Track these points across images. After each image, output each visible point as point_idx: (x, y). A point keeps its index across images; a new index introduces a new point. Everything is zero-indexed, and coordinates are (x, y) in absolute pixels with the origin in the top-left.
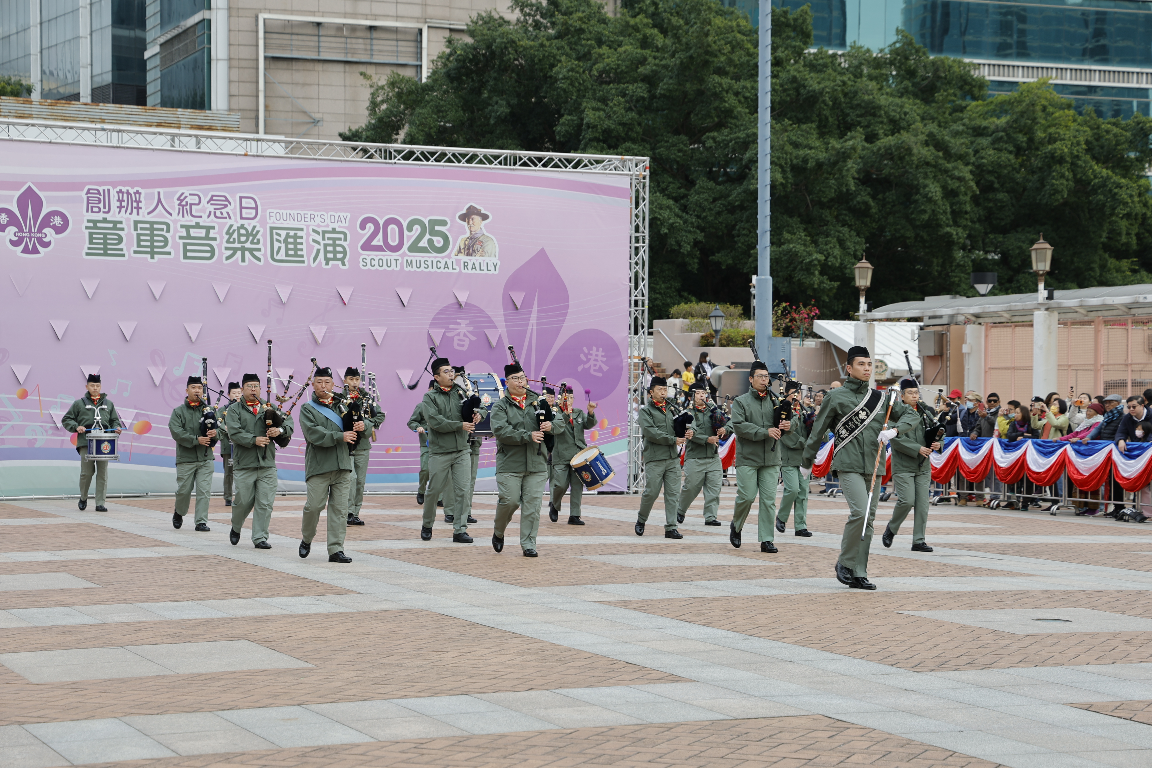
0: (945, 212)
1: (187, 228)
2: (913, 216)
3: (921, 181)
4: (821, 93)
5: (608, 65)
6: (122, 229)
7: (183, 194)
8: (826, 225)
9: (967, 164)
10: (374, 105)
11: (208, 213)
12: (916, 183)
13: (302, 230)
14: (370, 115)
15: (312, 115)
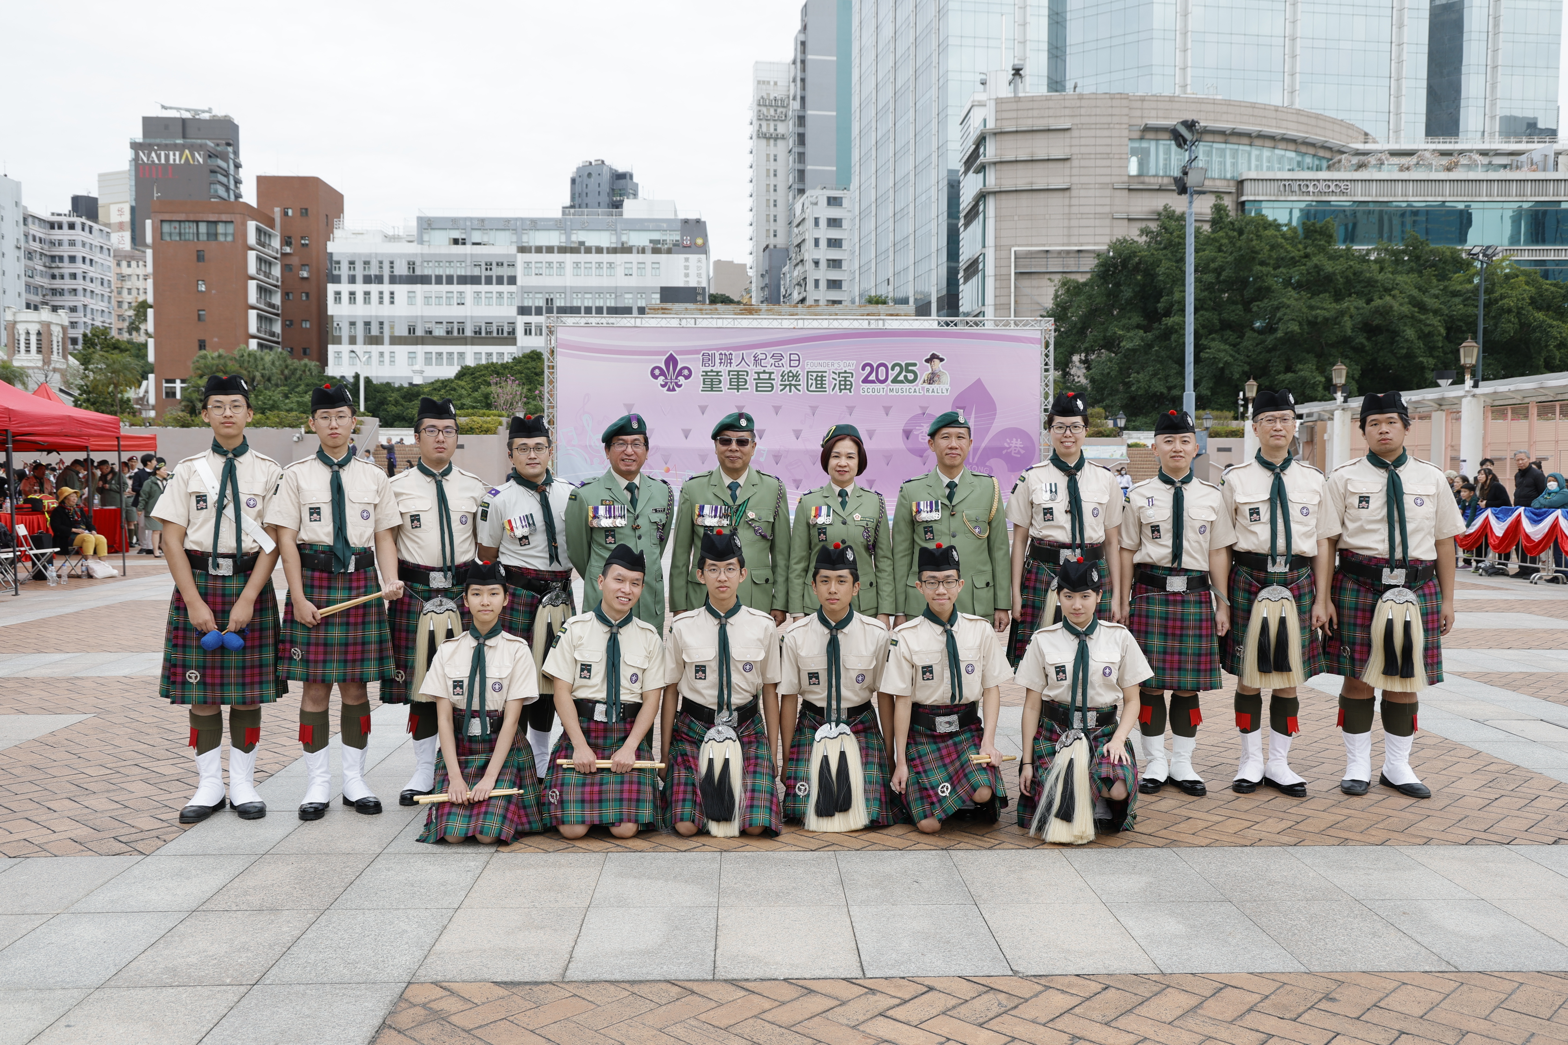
0: (1419, 348)
1: (758, 373)
2: (1395, 351)
3: (1402, 328)
4: (1334, 273)
6: (721, 376)
7: (756, 354)
10: (1056, 297)
11: (770, 364)
12: (1398, 329)
13: (826, 372)
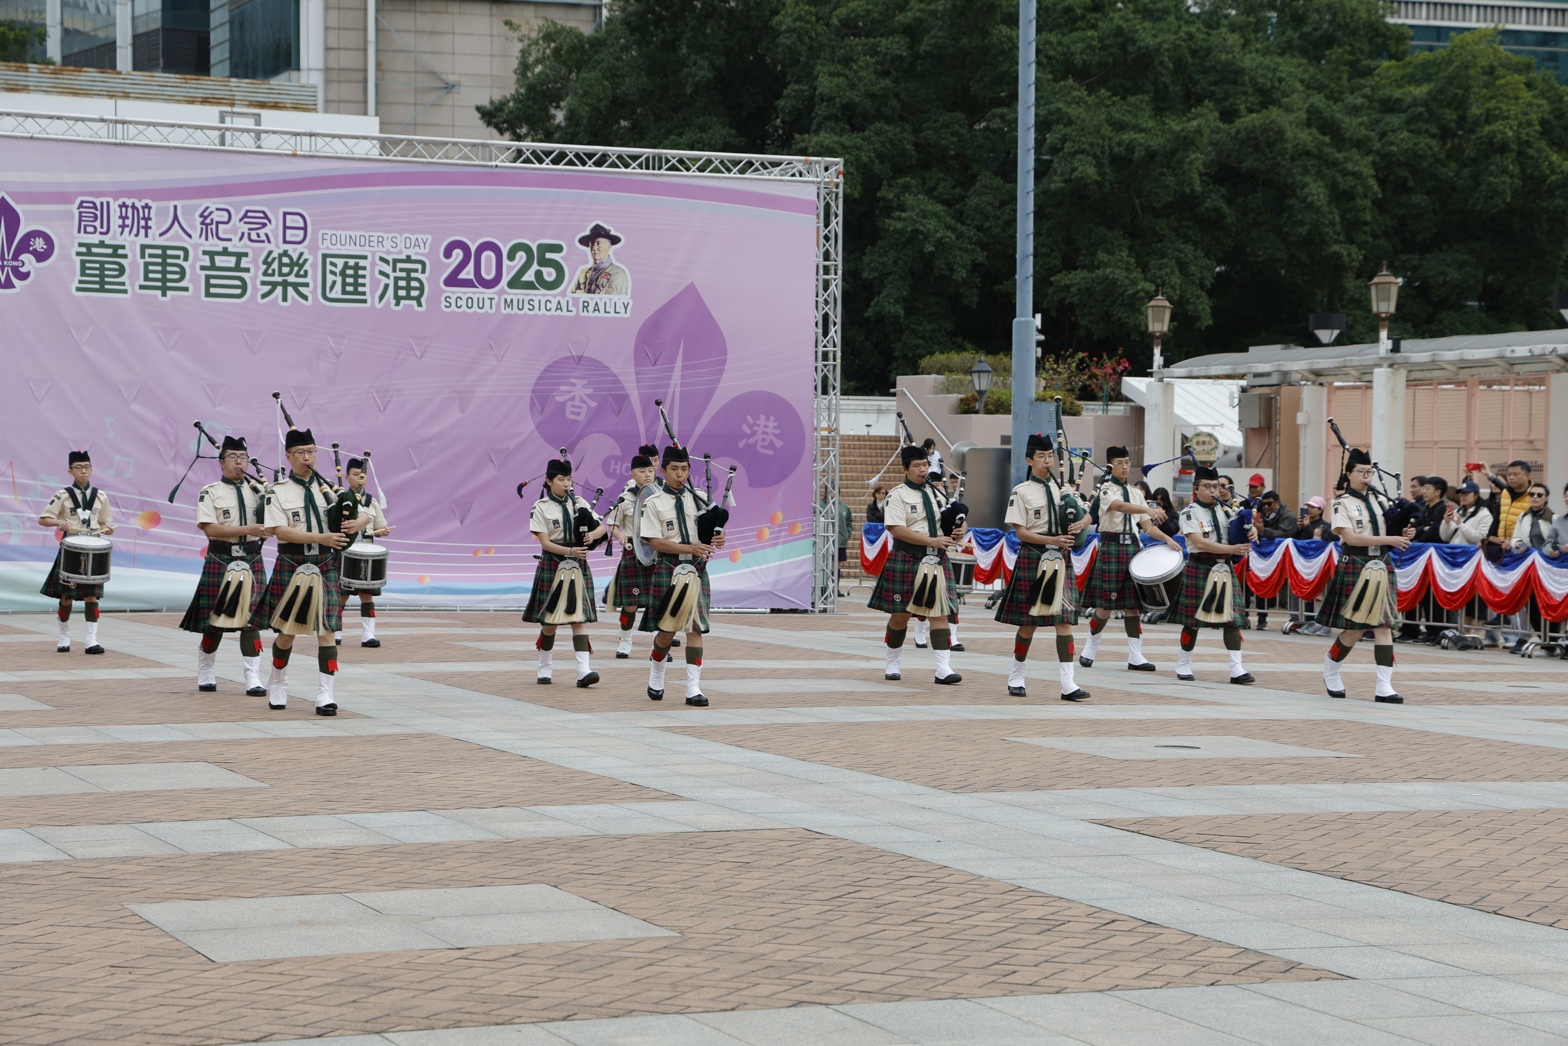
0: (1332, 224)
1: (212, 254)
2: (1286, 229)
3: (1298, 178)
4: (1157, 50)
5: (853, 11)
6: (125, 256)
7: (207, 208)
8: (1161, 241)
9: (1369, 153)
10: (524, 67)
11: (239, 235)
12: (1291, 181)
13: (365, 257)
14: (518, 80)
15: (444, 77)
